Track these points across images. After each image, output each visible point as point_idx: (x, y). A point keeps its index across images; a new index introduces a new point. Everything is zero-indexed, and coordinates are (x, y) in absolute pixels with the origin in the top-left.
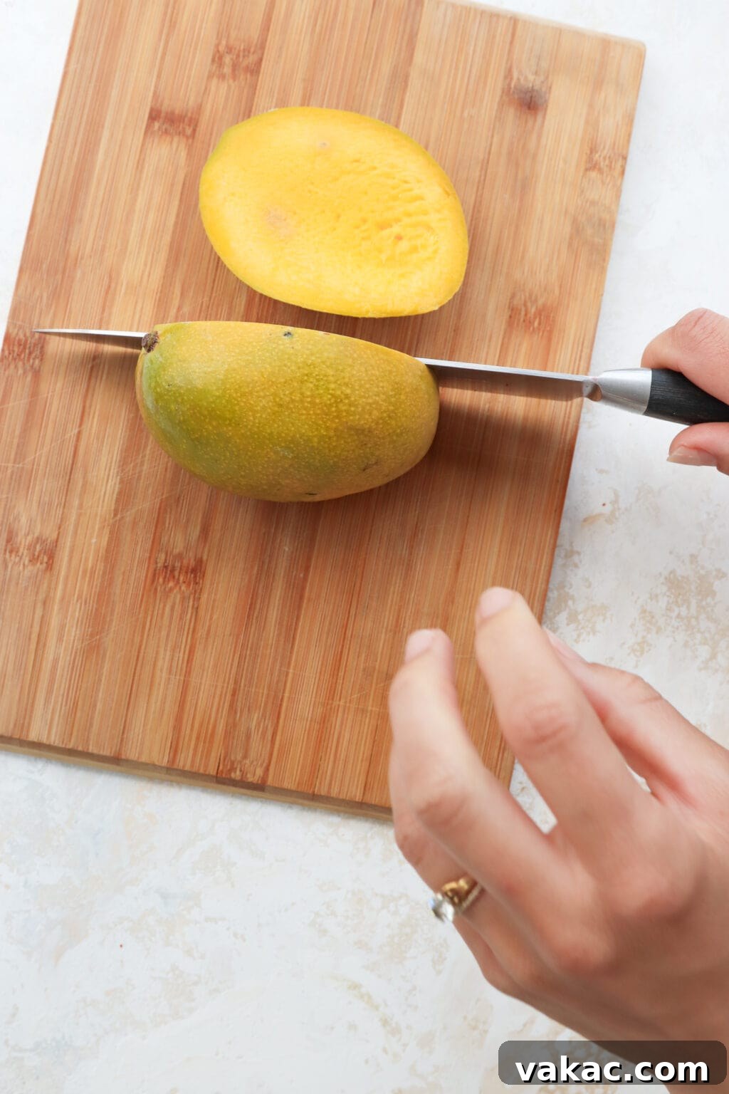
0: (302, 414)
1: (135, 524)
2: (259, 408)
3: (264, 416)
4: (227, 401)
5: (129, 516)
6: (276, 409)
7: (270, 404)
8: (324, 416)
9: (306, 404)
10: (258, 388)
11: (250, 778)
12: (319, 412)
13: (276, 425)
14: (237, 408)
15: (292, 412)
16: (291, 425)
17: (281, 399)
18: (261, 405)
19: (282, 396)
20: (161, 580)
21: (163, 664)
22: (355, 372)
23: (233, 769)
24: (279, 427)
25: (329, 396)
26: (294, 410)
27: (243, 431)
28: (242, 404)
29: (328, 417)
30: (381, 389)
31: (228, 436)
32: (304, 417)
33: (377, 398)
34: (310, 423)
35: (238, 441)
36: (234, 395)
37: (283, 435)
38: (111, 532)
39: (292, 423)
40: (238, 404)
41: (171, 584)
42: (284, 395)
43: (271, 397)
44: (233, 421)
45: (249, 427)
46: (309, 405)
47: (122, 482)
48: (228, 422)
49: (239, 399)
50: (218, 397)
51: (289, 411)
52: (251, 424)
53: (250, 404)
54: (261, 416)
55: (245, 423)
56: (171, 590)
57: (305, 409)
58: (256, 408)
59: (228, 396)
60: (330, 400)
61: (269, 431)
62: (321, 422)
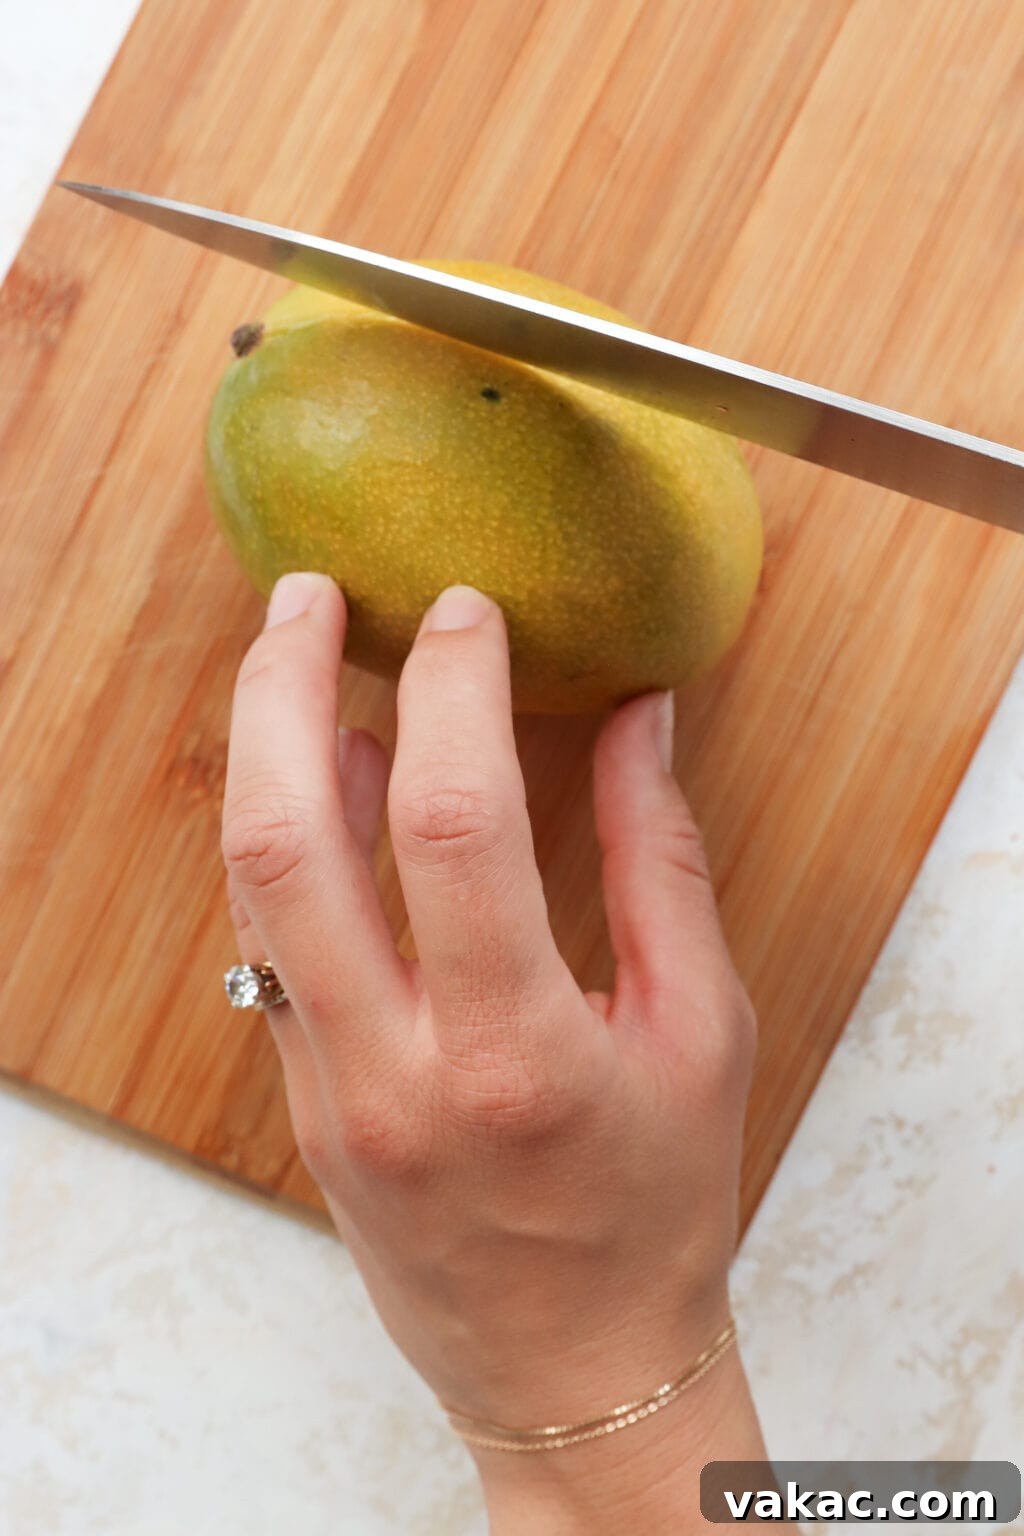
0: (476, 548)
1: (159, 667)
2: (398, 515)
3: (405, 531)
4: (345, 486)
5: (153, 650)
6: (430, 525)
7: (422, 512)
8: (515, 562)
9: (487, 531)
10: (407, 478)
11: (253, 1173)
12: (507, 551)
13: (422, 554)
14: (359, 503)
15: (459, 539)
16: (449, 561)
17: (443, 509)
18: (405, 510)
19: (446, 504)
20: (181, 781)
21: (148, 931)
22: (595, 496)
23: (226, 1149)
24: (427, 557)
25: (534, 528)
26: (462, 536)
27: (360, 548)
28: (370, 499)
29: (521, 565)
30: (637, 540)
31: (331, 549)
32: (477, 554)
33: (626, 555)
34: (487, 567)
35: (348, 563)
36: (360, 478)
37: (432, 575)
38: (113, 674)
39: (453, 560)
40: (363, 497)
41: (198, 793)
42: (451, 503)
43: (427, 502)
44: (348, 525)
45: (373, 544)
46: (492, 535)
47: (155, 586)
48: (337, 524)
49: (368, 488)
50: (332, 474)
51: (454, 536)
52: (379, 539)
53: (384, 501)
54: (399, 531)
55: (367, 535)
56: (195, 803)
57: (484, 540)
58: (392, 513)
59: (348, 476)
60: (533, 534)
61: (406, 560)
62: (506, 572)
